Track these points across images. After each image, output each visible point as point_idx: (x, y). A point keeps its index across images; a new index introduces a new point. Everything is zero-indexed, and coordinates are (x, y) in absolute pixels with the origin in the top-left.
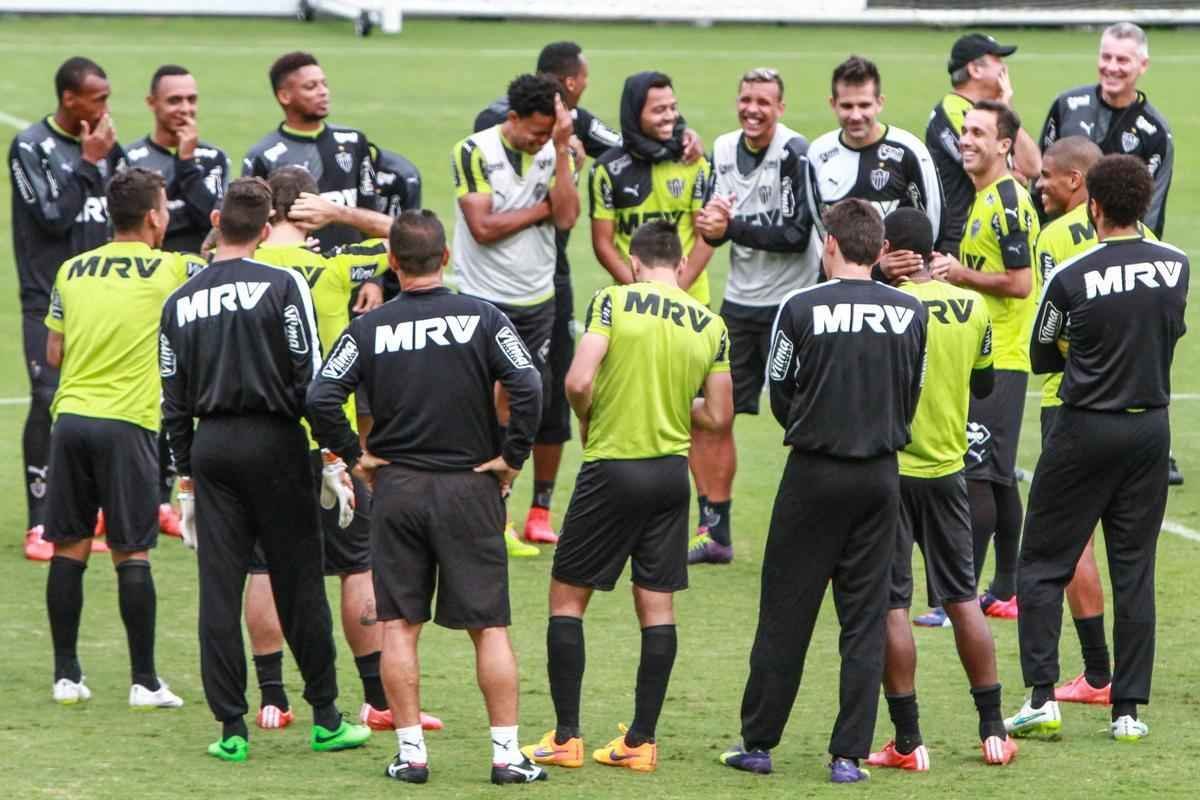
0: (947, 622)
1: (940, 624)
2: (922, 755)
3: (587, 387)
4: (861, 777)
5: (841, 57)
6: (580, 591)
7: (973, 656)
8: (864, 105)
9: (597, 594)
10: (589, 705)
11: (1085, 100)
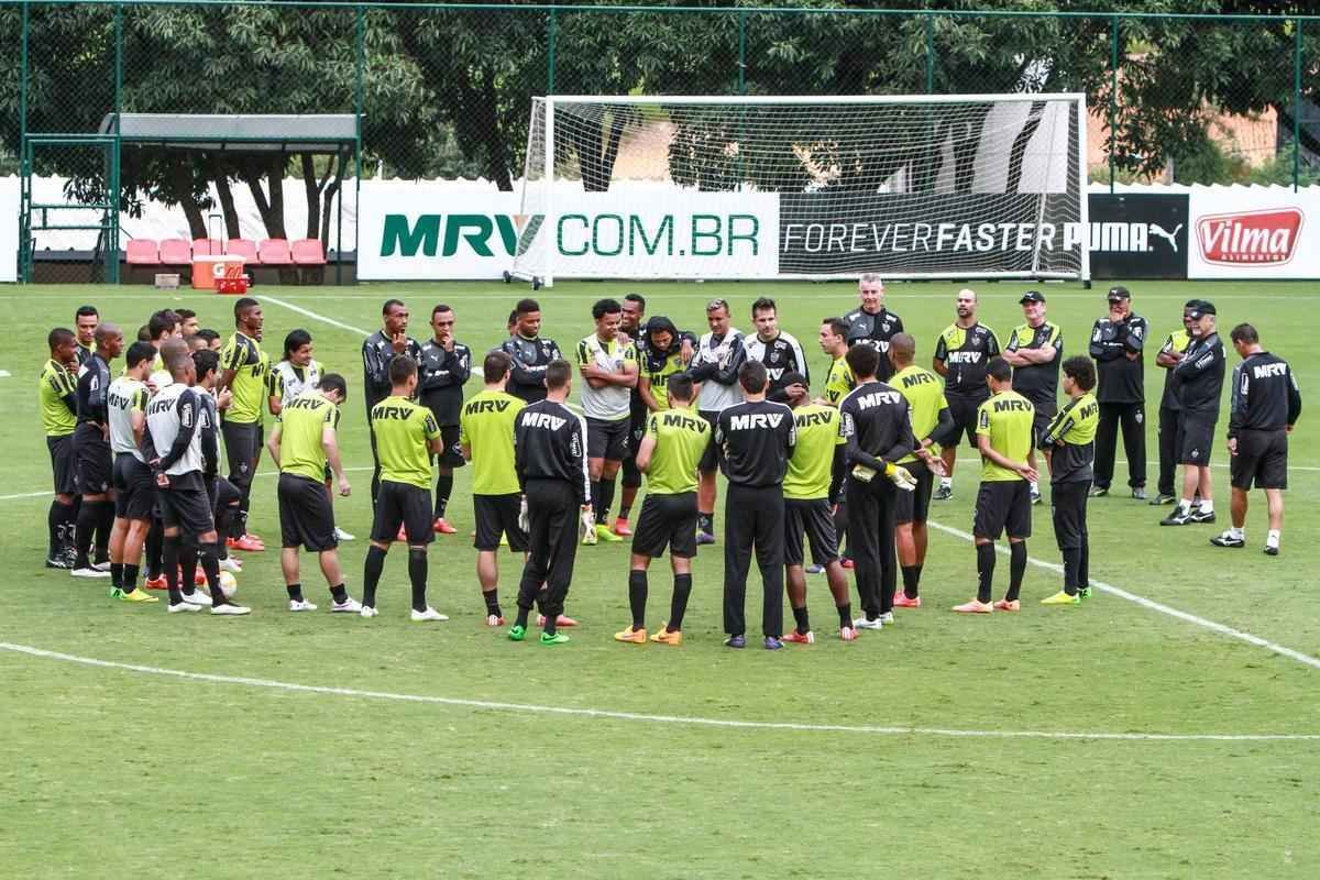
0: (823, 570)
1: (818, 572)
2: (810, 636)
3: (646, 464)
4: (781, 646)
5: (756, 298)
6: (645, 558)
7: (837, 589)
8: (771, 319)
9: (654, 560)
10: (649, 613)
11: (858, 315)
